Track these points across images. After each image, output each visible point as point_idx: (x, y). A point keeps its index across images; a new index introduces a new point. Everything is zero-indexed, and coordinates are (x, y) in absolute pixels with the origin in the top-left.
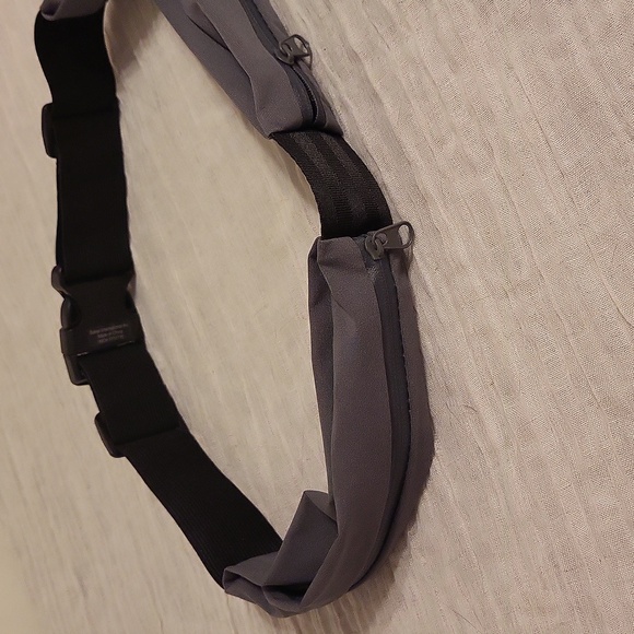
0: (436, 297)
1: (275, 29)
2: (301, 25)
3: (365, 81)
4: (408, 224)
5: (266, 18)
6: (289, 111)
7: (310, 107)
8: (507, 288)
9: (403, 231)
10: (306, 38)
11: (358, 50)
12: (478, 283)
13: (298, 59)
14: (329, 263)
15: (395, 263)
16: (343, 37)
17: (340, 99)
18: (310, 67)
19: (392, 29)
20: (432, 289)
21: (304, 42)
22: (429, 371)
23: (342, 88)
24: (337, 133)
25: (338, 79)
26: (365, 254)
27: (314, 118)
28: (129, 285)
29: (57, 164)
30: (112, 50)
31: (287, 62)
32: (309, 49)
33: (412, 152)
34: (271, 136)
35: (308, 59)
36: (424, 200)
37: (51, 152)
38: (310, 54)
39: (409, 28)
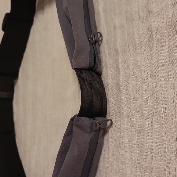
0: (111, 150)
1: (93, 27)
2: (102, 29)
3: (117, 61)
4: (111, 121)
5: (91, 21)
6: (85, 62)
7: (93, 63)
8: (138, 165)
9: (109, 123)
10: (103, 35)
11: (119, 49)
12: (128, 156)
13: (96, 42)
14: (77, 126)
15: (101, 132)
16: (115, 42)
17: (106, 62)
18: (100, 45)
19: (135, 49)
20: (110, 147)
21: (101, 36)
22: (98, 173)
23: (108, 59)
24: (99, 74)
25: (107, 55)
26: (91, 127)
27: (93, 67)
28: (15, 81)
29: (4, 34)
30: (38, 3)
31: (92, 42)
32: (102, 39)
33: (124, 97)
34: (74, 69)
35: (100, 42)
36: (121, 115)
37: (3, 29)
38: (102, 41)
39: (141, 52)
